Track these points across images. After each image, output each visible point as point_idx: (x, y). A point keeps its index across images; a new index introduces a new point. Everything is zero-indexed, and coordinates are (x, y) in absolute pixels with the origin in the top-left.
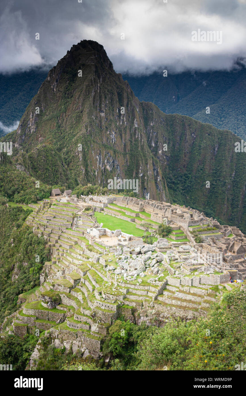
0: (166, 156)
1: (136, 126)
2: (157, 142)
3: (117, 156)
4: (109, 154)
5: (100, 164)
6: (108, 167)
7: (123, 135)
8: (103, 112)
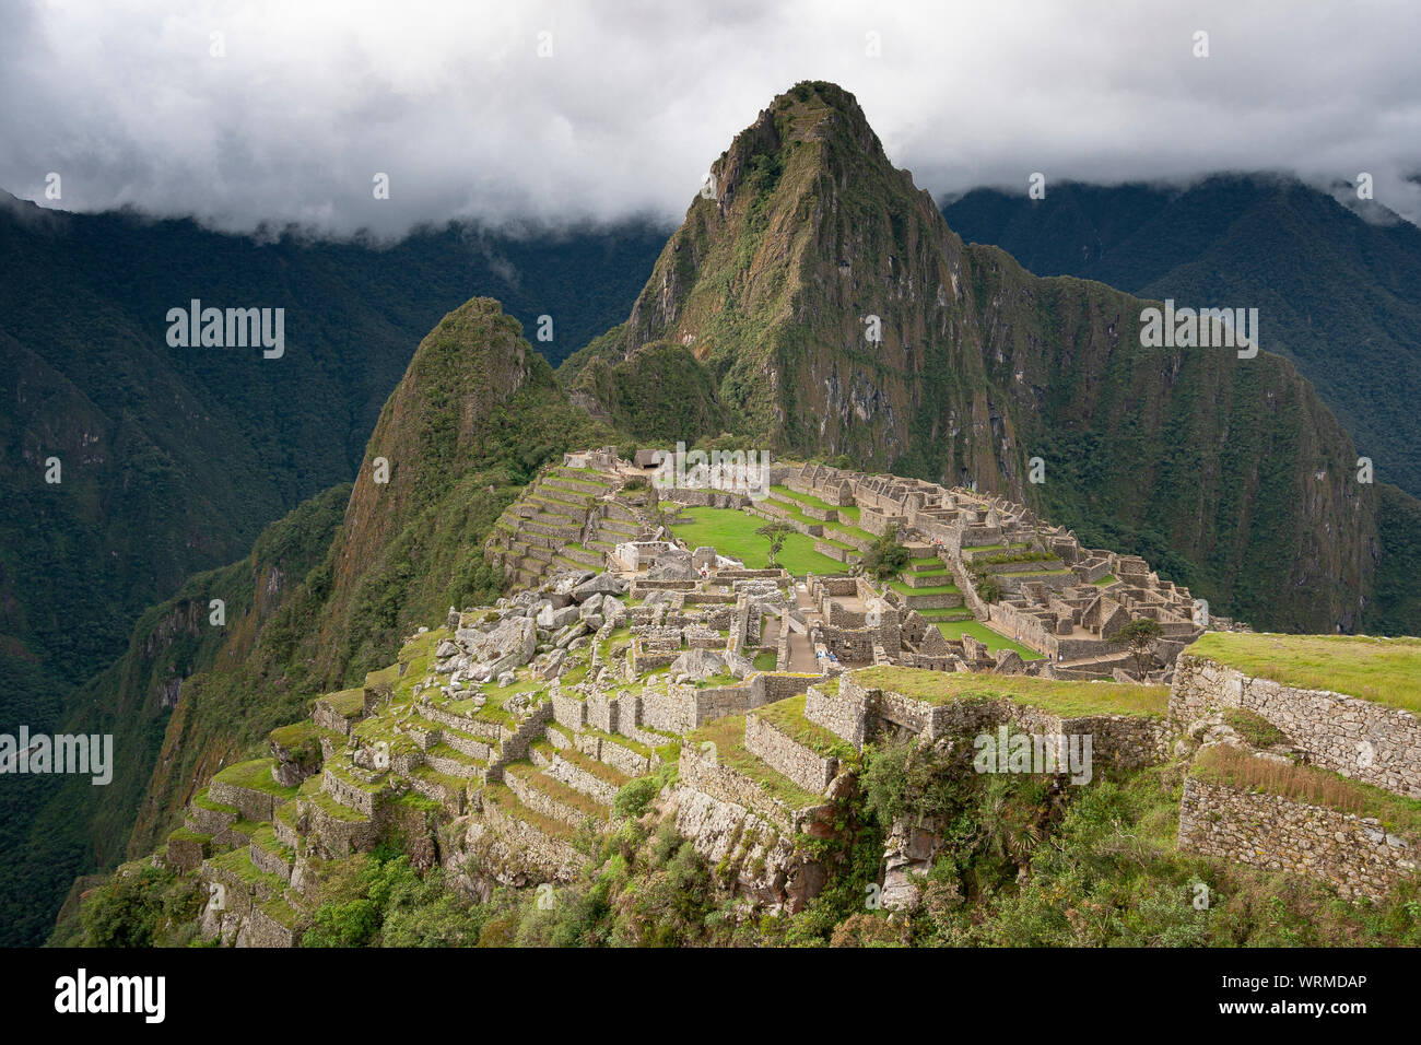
0: (1035, 387)
1: (943, 304)
2: (1011, 350)
3: (886, 382)
4: (863, 376)
5: (834, 400)
6: (860, 411)
7: (905, 328)
8: (848, 265)
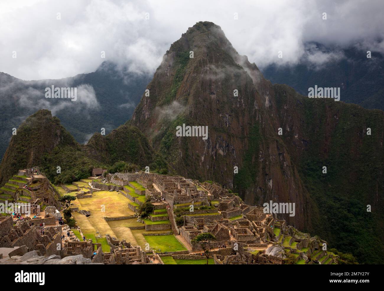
0: (303, 140)
1: (257, 108)
2: (293, 126)
3: (232, 140)
4: (221, 138)
5: (208, 148)
6: (221, 152)
7: (241, 118)
8: (214, 94)
